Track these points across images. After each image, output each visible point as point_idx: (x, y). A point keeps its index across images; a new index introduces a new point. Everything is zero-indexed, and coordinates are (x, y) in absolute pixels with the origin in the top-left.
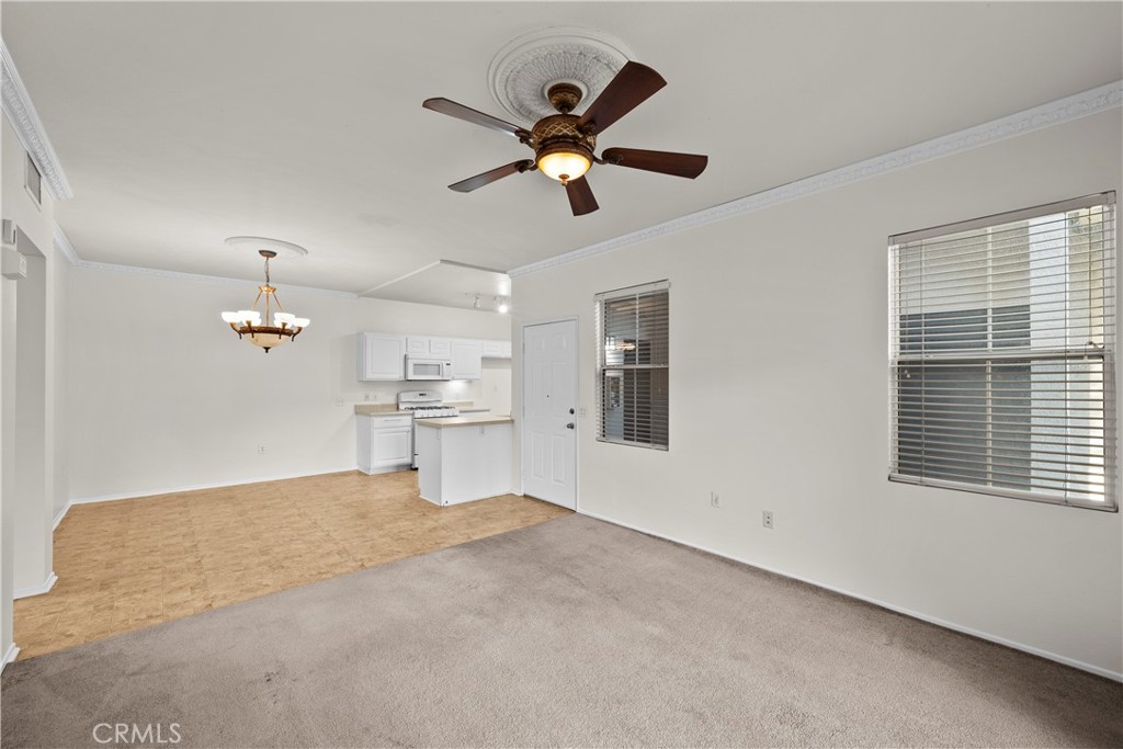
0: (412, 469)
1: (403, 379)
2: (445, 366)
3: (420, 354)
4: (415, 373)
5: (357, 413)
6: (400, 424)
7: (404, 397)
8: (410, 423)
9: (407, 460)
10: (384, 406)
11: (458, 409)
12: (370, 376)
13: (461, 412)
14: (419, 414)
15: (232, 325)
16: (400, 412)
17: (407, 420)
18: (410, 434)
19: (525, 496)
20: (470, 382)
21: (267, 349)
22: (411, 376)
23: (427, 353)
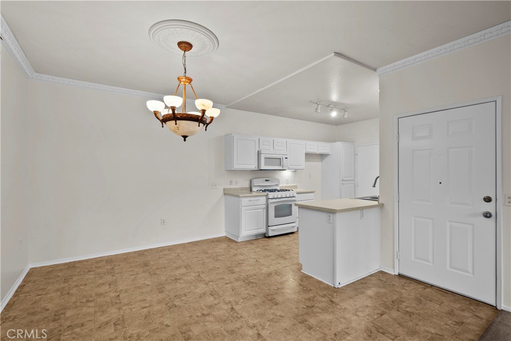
0: (266, 237)
1: (257, 169)
2: (284, 158)
3: (268, 151)
4: (265, 165)
5: (225, 194)
6: (258, 203)
7: (256, 182)
8: (265, 203)
9: (263, 230)
10: (242, 189)
11: (295, 191)
12: (237, 166)
13: (298, 193)
14: (271, 195)
15: (156, 113)
16: (254, 194)
17: (263, 200)
18: (265, 210)
19: (400, 276)
20: (295, 171)
21: (185, 137)
22: (263, 167)
23: (272, 150)
